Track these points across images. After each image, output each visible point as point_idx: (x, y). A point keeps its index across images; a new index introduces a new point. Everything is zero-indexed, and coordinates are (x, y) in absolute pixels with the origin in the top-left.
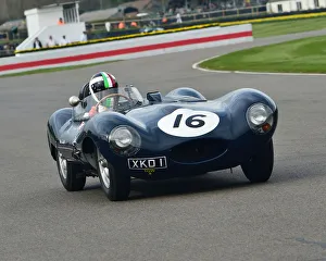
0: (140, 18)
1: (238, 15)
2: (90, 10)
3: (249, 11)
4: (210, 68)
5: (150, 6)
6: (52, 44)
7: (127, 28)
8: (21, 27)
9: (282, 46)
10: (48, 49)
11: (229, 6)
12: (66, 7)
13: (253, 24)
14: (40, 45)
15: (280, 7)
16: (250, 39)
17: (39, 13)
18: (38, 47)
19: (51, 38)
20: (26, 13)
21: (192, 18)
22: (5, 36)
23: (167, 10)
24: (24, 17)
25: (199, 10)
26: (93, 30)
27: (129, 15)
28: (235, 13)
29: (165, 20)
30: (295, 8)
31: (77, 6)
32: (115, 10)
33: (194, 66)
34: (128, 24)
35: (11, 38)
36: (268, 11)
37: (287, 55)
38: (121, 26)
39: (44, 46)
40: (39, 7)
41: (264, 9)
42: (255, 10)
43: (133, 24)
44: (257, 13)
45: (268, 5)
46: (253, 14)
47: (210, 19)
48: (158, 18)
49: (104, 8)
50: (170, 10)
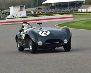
0: (42, 11)
1: (70, 12)
2: (28, 8)
3: (73, 11)
4: (60, 26)
5: (45, 8)
6: (17, 17)
7: (38, 14)
8: (9, 12)
9: (81, 22)
10: (15, 18)
11: (67, 9)
12: (21, 7)
13: (73, 15)
14: (14, 17)
15: (81, 10)
16: (72, 19)
17: (13, 8)
18: (13, 17)
19: (17, 15)
20: (10, 8)
21: (57, 12)
22: (4, 14)
23: (50, 9)
24: (9, 9)
25: (59, 10)
26: (29, 14)
27: (39, 10)
28: (69, 11)
29: (49, 12)
30: (86, 11)
31: (24, 7)
32: (35, 8)
33: (55, 25)
34: (39, 12)
35: (6, 14)
36: (78, 11)
37: (81, 24)
38: (37, 13)
39: (15, 17)
40: (14, 6)
41: (77, 11)
42: (74, 11)
43: (40, 12)
44: (75, 12)
45: (78, 9)
46: (74, 12)
47: (62, 13)
48: (47, 11)
49: (32, 8)
50: (51, 9)
